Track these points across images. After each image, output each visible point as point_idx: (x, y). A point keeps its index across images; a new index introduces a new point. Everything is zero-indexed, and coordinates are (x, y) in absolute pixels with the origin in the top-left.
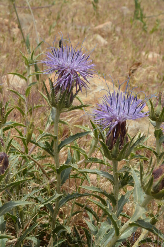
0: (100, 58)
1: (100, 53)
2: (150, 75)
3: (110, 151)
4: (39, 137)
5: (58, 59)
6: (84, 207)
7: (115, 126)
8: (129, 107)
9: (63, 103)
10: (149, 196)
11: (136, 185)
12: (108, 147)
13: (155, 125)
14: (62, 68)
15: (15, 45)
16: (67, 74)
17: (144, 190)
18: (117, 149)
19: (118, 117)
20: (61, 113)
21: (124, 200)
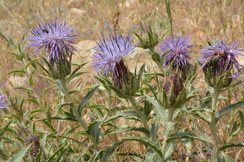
0: (85, 27)
1: (82, 22)
2: (134, 20)
3: (121, 90)
4: (57, 110)
5: (40, 36)
6: (128, 154)
7: (115, 67)
8: (118, 46)
9: (63, 72)
10: (170, 109)
11: (156, 107)
12: (117, 88)
13: (150, 52)
14: (47, 42)
15: (3, 51)
16: (54, 46)
17: (163, 106)
18: (126, 86)
19: (113, 58)
20: (65, 81)
21: (156, 127)
